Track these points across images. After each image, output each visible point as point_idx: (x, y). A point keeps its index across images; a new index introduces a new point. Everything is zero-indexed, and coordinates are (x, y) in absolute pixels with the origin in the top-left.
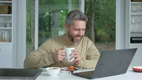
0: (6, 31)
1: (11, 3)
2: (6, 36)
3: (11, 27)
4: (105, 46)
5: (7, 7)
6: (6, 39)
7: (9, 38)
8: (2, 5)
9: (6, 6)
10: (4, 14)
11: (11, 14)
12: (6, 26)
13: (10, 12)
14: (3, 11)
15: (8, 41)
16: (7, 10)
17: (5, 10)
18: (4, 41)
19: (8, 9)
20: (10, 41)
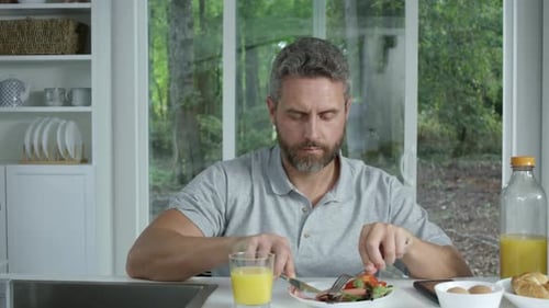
0: (68, 120)
1: (88, 12)
2: (69, 139)
3: (88, 103)
4: (441, 170)
5: (72, 28)
6: (71, 152)
7: (83, 146)
8: (52, 21)
9: (68, 21)
10: (63, 54)
11: (89, 53)
12: (68, 103)
13: (83, 46)
14: (58, 40)
15: (79, 158)
16: (70, 37)
17: (66, 38)
18: (62, 159)
19: (76, 36)
20: (85, 160)
